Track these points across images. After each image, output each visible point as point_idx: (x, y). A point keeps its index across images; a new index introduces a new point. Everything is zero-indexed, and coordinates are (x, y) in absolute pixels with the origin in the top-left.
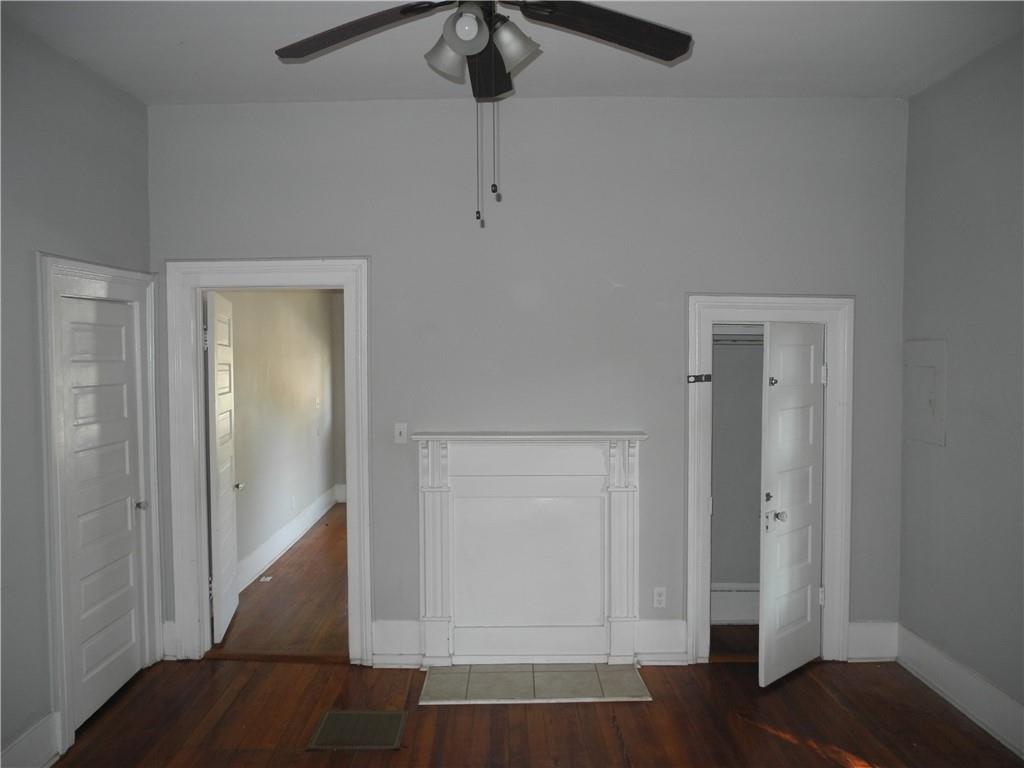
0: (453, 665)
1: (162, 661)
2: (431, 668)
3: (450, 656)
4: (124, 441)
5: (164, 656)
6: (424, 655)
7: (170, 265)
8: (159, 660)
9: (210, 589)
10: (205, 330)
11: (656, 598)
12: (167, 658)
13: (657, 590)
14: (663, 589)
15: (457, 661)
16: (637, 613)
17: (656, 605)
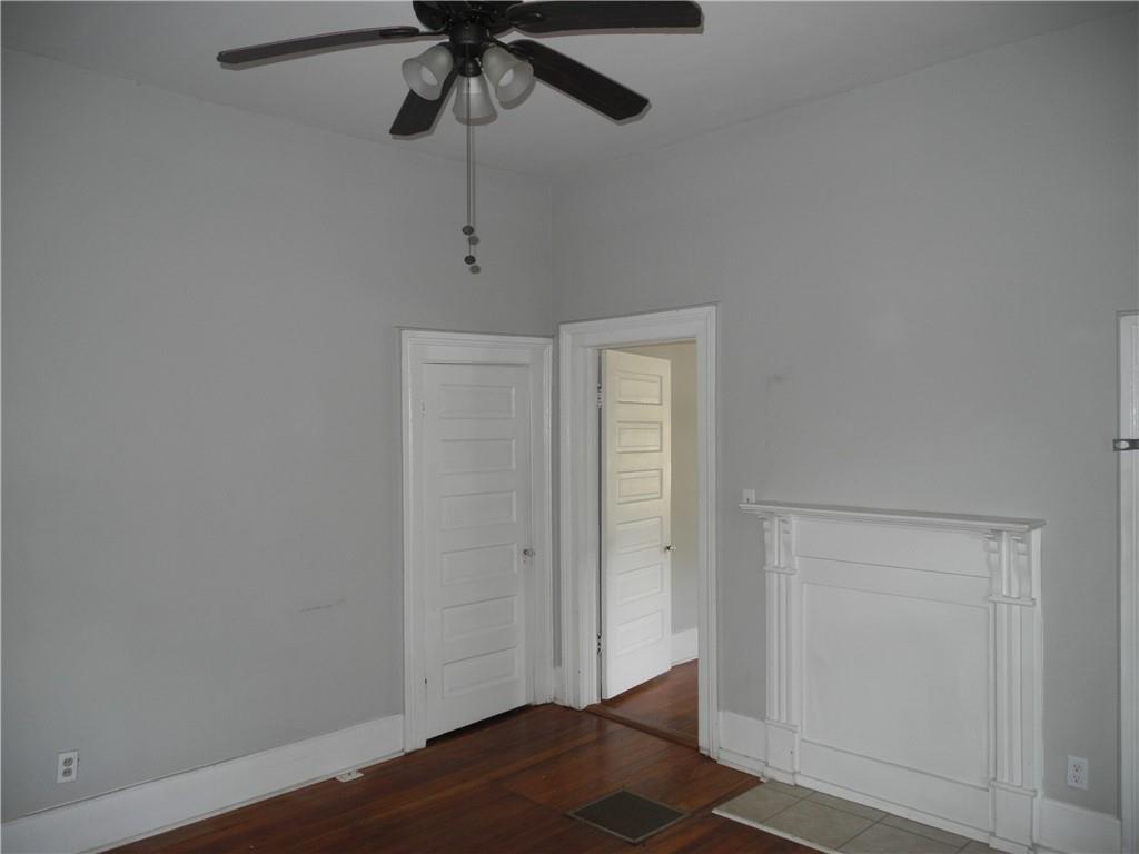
0: (796, 785)
1: (552, 703)
2: (772, 781)
3: (794, 773)
4: (512, 491)
5: (555, 699)
6: (767, 764)
7: (562, 327)
8: (549, 701)
9: (599, 644)
10: (600, 388)
11: (1071, 771)
12: (557, 702)
13: (1072, 759)
14: (1085, 762)
15: (800, 781)
16: (1038, 785)
17: (1071, 782)
